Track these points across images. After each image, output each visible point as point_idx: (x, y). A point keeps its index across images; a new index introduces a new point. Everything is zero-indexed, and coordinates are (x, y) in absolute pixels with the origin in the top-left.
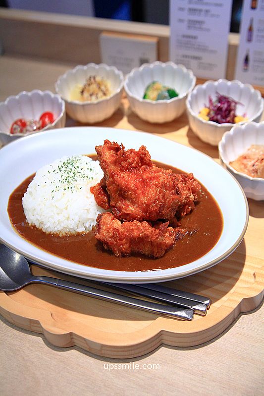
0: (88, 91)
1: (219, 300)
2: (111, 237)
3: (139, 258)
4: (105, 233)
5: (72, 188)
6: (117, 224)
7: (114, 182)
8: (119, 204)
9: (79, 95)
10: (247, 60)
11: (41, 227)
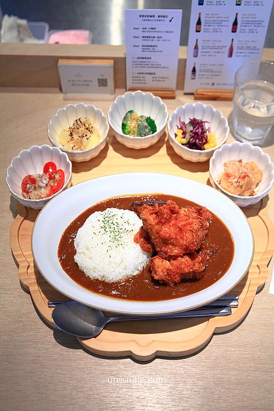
1: (241, 292)
2: (166, 276)
3: (187, 284)
4: (161, 274)
5: (122, 244)
6: (167, 264)
7: (159, 236)
8: (164, 249)
9: (71, 137)
10: (194, 70)
11: (103, 280)
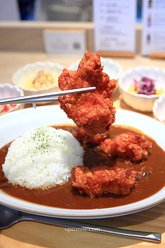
0: (39, 81)
2: (85, 184)
4: (80, 181)
5: (47, 152)
9: (32, 85)
11: (24, 186)
